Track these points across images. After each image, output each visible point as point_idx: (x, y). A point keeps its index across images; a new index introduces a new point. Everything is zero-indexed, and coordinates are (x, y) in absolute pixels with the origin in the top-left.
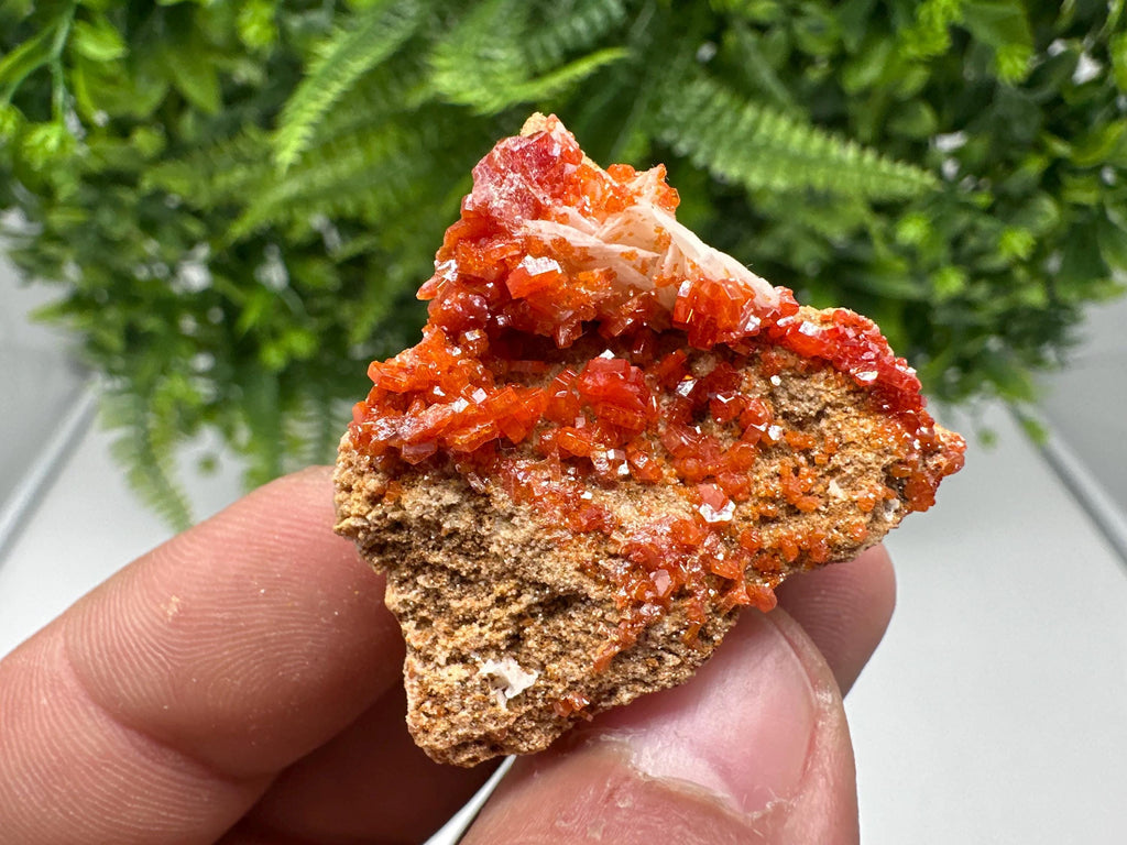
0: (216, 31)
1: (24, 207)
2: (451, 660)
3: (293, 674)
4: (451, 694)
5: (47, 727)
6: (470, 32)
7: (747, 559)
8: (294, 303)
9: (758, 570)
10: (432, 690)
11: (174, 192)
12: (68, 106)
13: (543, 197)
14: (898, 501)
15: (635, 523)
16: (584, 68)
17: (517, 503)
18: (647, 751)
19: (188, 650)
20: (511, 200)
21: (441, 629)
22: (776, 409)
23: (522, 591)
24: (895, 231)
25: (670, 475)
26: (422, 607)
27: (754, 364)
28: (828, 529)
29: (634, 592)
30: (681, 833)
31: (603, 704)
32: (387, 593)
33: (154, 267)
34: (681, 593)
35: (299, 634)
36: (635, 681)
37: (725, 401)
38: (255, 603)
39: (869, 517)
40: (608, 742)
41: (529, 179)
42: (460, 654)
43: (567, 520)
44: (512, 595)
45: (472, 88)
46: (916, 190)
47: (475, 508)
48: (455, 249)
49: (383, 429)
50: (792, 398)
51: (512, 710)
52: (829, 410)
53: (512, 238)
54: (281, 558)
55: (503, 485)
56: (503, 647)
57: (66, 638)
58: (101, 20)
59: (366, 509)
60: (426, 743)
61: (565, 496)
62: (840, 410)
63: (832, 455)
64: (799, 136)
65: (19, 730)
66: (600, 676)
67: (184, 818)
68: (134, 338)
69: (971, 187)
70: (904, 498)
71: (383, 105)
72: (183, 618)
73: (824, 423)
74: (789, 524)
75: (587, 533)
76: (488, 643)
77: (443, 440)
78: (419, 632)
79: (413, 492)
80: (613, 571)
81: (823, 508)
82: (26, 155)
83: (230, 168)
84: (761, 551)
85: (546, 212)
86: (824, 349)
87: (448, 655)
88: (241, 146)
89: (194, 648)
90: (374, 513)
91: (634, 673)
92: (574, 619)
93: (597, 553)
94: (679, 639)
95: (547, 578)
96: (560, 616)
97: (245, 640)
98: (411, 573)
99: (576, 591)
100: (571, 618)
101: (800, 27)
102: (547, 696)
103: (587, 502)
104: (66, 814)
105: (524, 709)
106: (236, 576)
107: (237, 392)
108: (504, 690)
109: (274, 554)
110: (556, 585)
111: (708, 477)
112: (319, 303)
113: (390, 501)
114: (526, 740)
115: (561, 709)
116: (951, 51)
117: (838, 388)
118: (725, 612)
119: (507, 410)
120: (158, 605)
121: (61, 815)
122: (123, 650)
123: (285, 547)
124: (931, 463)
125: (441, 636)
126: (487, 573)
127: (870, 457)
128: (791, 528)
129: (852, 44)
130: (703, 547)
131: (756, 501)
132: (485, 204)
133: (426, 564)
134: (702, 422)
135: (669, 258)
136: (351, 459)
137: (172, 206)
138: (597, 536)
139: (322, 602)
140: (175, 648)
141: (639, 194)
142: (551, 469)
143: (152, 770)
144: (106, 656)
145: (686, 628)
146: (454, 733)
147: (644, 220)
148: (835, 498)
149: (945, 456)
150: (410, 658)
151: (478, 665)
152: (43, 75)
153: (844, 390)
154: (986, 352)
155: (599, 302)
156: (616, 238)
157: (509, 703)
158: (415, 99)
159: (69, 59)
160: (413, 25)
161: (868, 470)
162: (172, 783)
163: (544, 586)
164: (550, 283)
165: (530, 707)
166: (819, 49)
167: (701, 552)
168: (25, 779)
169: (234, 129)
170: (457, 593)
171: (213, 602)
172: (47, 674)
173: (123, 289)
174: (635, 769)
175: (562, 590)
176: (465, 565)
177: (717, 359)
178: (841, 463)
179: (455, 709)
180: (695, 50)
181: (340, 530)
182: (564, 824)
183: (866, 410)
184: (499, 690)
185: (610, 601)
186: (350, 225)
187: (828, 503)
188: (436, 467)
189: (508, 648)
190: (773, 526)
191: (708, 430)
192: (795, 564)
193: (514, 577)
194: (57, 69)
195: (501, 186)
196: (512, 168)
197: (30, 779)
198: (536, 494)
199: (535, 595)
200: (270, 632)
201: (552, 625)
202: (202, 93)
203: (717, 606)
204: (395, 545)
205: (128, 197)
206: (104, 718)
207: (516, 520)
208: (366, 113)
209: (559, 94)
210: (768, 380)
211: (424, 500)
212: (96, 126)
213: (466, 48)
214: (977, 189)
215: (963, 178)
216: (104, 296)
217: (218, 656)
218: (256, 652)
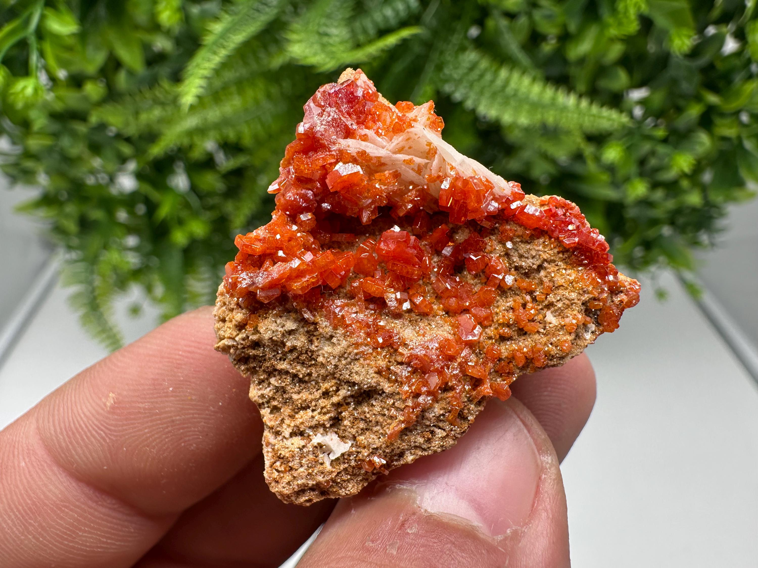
0: (141, 16)
1: (10, 135)
2: (293, 434)
3: (192, 445)
4: (293, 456)
5: (25, 481)
6: (313, 17)
7: (490, 365)
8: (194, 201)
9: (499, 373)
10: (280, 454)
11: (112, 125)
12: (40, 65)
13: (351, 123)
14: (594, 325)
15: (414, 341)
17: (335, 328)
18: (427, 495)
19: (120, 428)
20: (329, 126)
21: (287, 414)
22: (510, 264)
23: (340, 388)
24: (601, 154)
25: (439, 309)
26: (274, 399)
27: (495, 234)
28: (545, 344)
29: (414, 388)
30: (450, 550)
31: (395, 463)
32: (251, 389)
33: (99, 176)
34: (446, 388)
35: (195, 418)
36: (416, 447)
37: (475, 259)
38: (165, 397)
39: (573, 336)
40: (400, 490)
41: (341, 111)
42: (299, 430)
43: (369, 339)
44: (333, 390)
45: (315, 54)
46: (616, 125)
47: (308, 332)
48: (293, 159)
49: (245, 279)
50: (521, 256)
51: (334, 468)
52: (546, 264)
53: (330, 151)
54: (183, 367)
55: (325, 316)
56: (328, 426)
57: (37, 421)
58: (62, 7)
59: (235, 333)
60: (277, 489)
61: (367, 324)
62: (553, 264)
63: (548, 294)
64: (536, 89)
66: (392, 444)
67: (118, 543)
68: (85, 224)
69: (653, 124)
70: (598, 324)
71: (254, 66)
72: (117, 407)
73: (542, 273)
74: (519, 341)
75: (382, 348)
76: (317, 423)
77: (284, 287)
78: (272, 416)
79: (266, 322)
80: (400, 374)
81: (542, 330)
82: (11, 99)
83: (150, 108)
84: (500, 360)
85: (353, 133)
86: (541, 223)
87: (291, 431)
88: (157, 93)
89: (124, 428)
90: (240, 336)
91: (415, 442)
92: (374, 406)
93: (390, 362)
94: (444, 419)
95: (356, 378)
96: (366, 404)
97: (159, 422)
98: (266, 376)
99: (376, 387)
100: (372, 405)
101: (537, 15)
102: (357, 458)
103: (383, 328)
104: (37, 540)
105: (342, 467)
106: (153, 379)
107: (155, 261)
108: (329, 454)
109: (179, 364)
110: (361, 383)
111: (464, 310)
112: (211, 201)
113: (251, 328)
114: (344, 488)
115: (367, 467)
116: (639, 32)
117: (551, 249)
118: (476, 401)
119: (327, 265)
120: (100, 399)
121: (34, 540)
122: (77, 429)
123: (186, 360)
124: (617, 300)
125: (286, 418)
126: (316, 376)
127: (574, 295)
128: (521, 344)
129: (573, 27)
130: (460, 357)
131: (497, 326)
132: (311, 128)
133: (276, 370)
134: (460, 273)
135: (435, 163)
136: (224, 300)
137: (111, 134)
138: (389, 350)
139: (211, 396)
140: (113, 428)
141: (415, 120)
142: (358, 305)
143: (96, 510)
144: (65, 433)
145: (450, 412)
146: (296, 483)
147: (419, 137)
148: (550, 323)
149: (626, 295)
150: (266, 433)
151: (311, 437)
152: (23, 44)
153: (556, 251)
154: (661, 236)
155: (389, 193)
156: (401, 150)
157: (332, 463)
158: (277, 62)
159: (41, 34)
160: (275, 11)
161: (572, 304)
162: (110, 519)
163: (354, 384)
164: (356, 180)
165: (346, 465)
166: (551, 30)
167: (459, 360)
168: (9, 517)
169: (153, 82)
170: (297, 389)
171: (137, 396)
172: (25, 445)
173: (78, 191)
174: (419, 507)
175: (366, 386)
176: (302, 371)
177: (470, 231)
178: (554, 300)
179: (296, 467)
180: (467, 30)
181: (218, 347)
182: (371, 544)
183: (570, 264)
184: (326, 454)
185: (398, 394)
186: (232, 148)
187: (545, 327)
188: (281, 305)
189: (332, 426)
190: (508, 343)
191: (464, 279)
192: (523, 368)
193: (335, 378)
194: (33, 41)
195: (322, 116)
196: (329, 104)
197: (13, 517)
198: (348, 322)
199: (348, 390)
200: (175, 416)
201: (360, 410)
202: (131, 57)
203: (470, 397)
204: (255, 357)
205: (81, 128)
206: (64, 475)
207: (334, 340)
208: (243, 71)
210: (504, 245)
211: (273, 327)
212: (60, 80)
213: (311, 27)
214: (656, 126)
215: (646, 119)
216: (64, 196)
217: (141, 433)
218: (166, 430)
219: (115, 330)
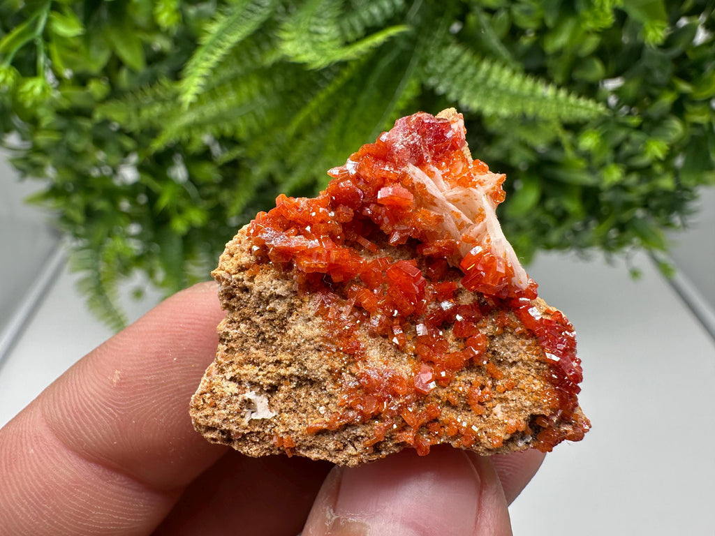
0: (141, 18)
1: (20, 132)
5: (35, 467)
6: (304, 16)
8: (192, 190)
11: (114, 121)
12: (47, 65)
13: (427, 156)
16: (379, 38)
19: (128, 402)
23: (293, 365)
24: (578, 142)
26: (234, 341)
29: (351, 401)
31: (301, 451)
33: (103, 169)
36: (325, 450)
38: (170, 367)
41: (424, 142)
44: (286, 364)
45: (307, 52)
46: (593, 114)
47: (292, 304)
49: (267, 233)
51: (251, 425)
53: (397, 168)
54: (185, 338)
55: (314, 301)
56: (266, 388)
58: (67, 11)
59: (234, 271)
61: (345, 326)
64: (517, 80)
65: (16, 473)
66: (307, 436)
67: (129, 520)
68: (91, 214)
69: (627, 112)
71: (248, 63)
72: (124, 383)
75: (345, 354)
76: (258, 381)
78: (225, 354)
79: (263, 276)
80: (346, 383)
82: (21, 98)
83: (151, 105)
85: (424, 165)
88: (158, 91)
89: (132, 401)
90: (237, 276)
91: (327, 445)
93: (344, 369)
95: (309, 366)
96: (305, 390)
97: (166, 392)
98: (238, 320)
101: (516, 10)
102: (273, 429)
106: (157, 352)
107: (156, 248)
109: (181, 336)
112: (208, 191)
113: (249, 274)
115: (277, 441)
116: (615, 25)
119: (339, 260)
120: (106, 378)
122: (84, 409)
123: (187, 331)
129: (550, 22)
133: (249, 319)
137: (114, 129)
140: (120, 403)
142: (346, 307)
144: (72, 415)
152: (31, 46)
154: (635, 218)
157: (252, 420)
158: (270, 59)
159: (48, 36)
160: (267, 12)
164: (403, 205)
166: (529, 25)
169: (153, 80)
171: (143, 370)
172: (32, 434)
173: (83, 183)
180: (449, 26)
181: (215, 274)
184: (251, 410)
186: (229, 141)
188: (283, 269)
189: (268, 391)
193: (293, 354)
194: (40, 42)
198: (330, 316)
199: (298, 371)
200: (181, 384)
201: (298, 392)
202: (132, 57)
204: (239, 299)
205: (86, 124)
207: (310, 324)
208: (238, 69)
209: (363, 55)
211: (268, 284)
212: (65, 79)
213: (302, 26)
214: (630, 114)
215: (621, 107)
216: (71, 187)
217: (148, 404)
218: (173, 399)
219: (120, 313)
